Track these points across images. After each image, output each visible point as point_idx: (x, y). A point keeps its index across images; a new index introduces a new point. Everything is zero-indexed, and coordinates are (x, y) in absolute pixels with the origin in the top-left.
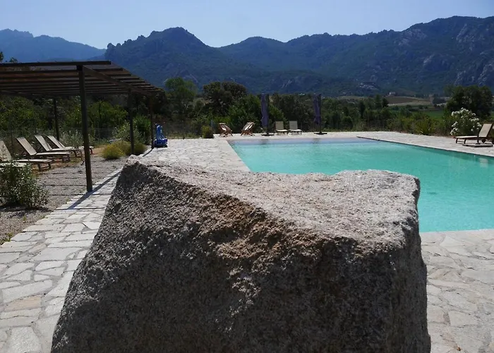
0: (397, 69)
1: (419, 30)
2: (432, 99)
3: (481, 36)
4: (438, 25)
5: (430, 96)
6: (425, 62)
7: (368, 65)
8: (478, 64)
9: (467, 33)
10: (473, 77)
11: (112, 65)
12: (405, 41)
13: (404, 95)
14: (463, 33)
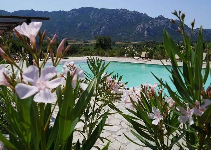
0: (67, 28)
1: (75, 12)
2: (83, 41)
3: (99, 15)
4: (82, 10)
5: (82, 40)
6: (79, 25)
7: (54, 26)
8: (99, 27)
9: (94, 14)
10: (98, 32)
11: (50, 20)
12: (70, 16)
13: (71, 39)
14: (92, 14)
